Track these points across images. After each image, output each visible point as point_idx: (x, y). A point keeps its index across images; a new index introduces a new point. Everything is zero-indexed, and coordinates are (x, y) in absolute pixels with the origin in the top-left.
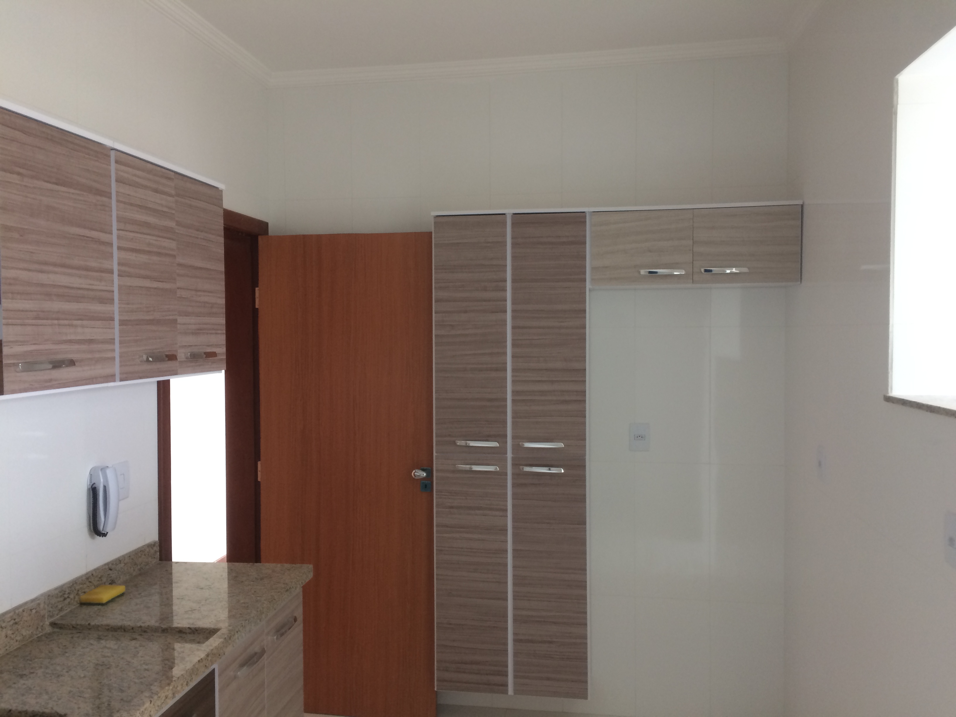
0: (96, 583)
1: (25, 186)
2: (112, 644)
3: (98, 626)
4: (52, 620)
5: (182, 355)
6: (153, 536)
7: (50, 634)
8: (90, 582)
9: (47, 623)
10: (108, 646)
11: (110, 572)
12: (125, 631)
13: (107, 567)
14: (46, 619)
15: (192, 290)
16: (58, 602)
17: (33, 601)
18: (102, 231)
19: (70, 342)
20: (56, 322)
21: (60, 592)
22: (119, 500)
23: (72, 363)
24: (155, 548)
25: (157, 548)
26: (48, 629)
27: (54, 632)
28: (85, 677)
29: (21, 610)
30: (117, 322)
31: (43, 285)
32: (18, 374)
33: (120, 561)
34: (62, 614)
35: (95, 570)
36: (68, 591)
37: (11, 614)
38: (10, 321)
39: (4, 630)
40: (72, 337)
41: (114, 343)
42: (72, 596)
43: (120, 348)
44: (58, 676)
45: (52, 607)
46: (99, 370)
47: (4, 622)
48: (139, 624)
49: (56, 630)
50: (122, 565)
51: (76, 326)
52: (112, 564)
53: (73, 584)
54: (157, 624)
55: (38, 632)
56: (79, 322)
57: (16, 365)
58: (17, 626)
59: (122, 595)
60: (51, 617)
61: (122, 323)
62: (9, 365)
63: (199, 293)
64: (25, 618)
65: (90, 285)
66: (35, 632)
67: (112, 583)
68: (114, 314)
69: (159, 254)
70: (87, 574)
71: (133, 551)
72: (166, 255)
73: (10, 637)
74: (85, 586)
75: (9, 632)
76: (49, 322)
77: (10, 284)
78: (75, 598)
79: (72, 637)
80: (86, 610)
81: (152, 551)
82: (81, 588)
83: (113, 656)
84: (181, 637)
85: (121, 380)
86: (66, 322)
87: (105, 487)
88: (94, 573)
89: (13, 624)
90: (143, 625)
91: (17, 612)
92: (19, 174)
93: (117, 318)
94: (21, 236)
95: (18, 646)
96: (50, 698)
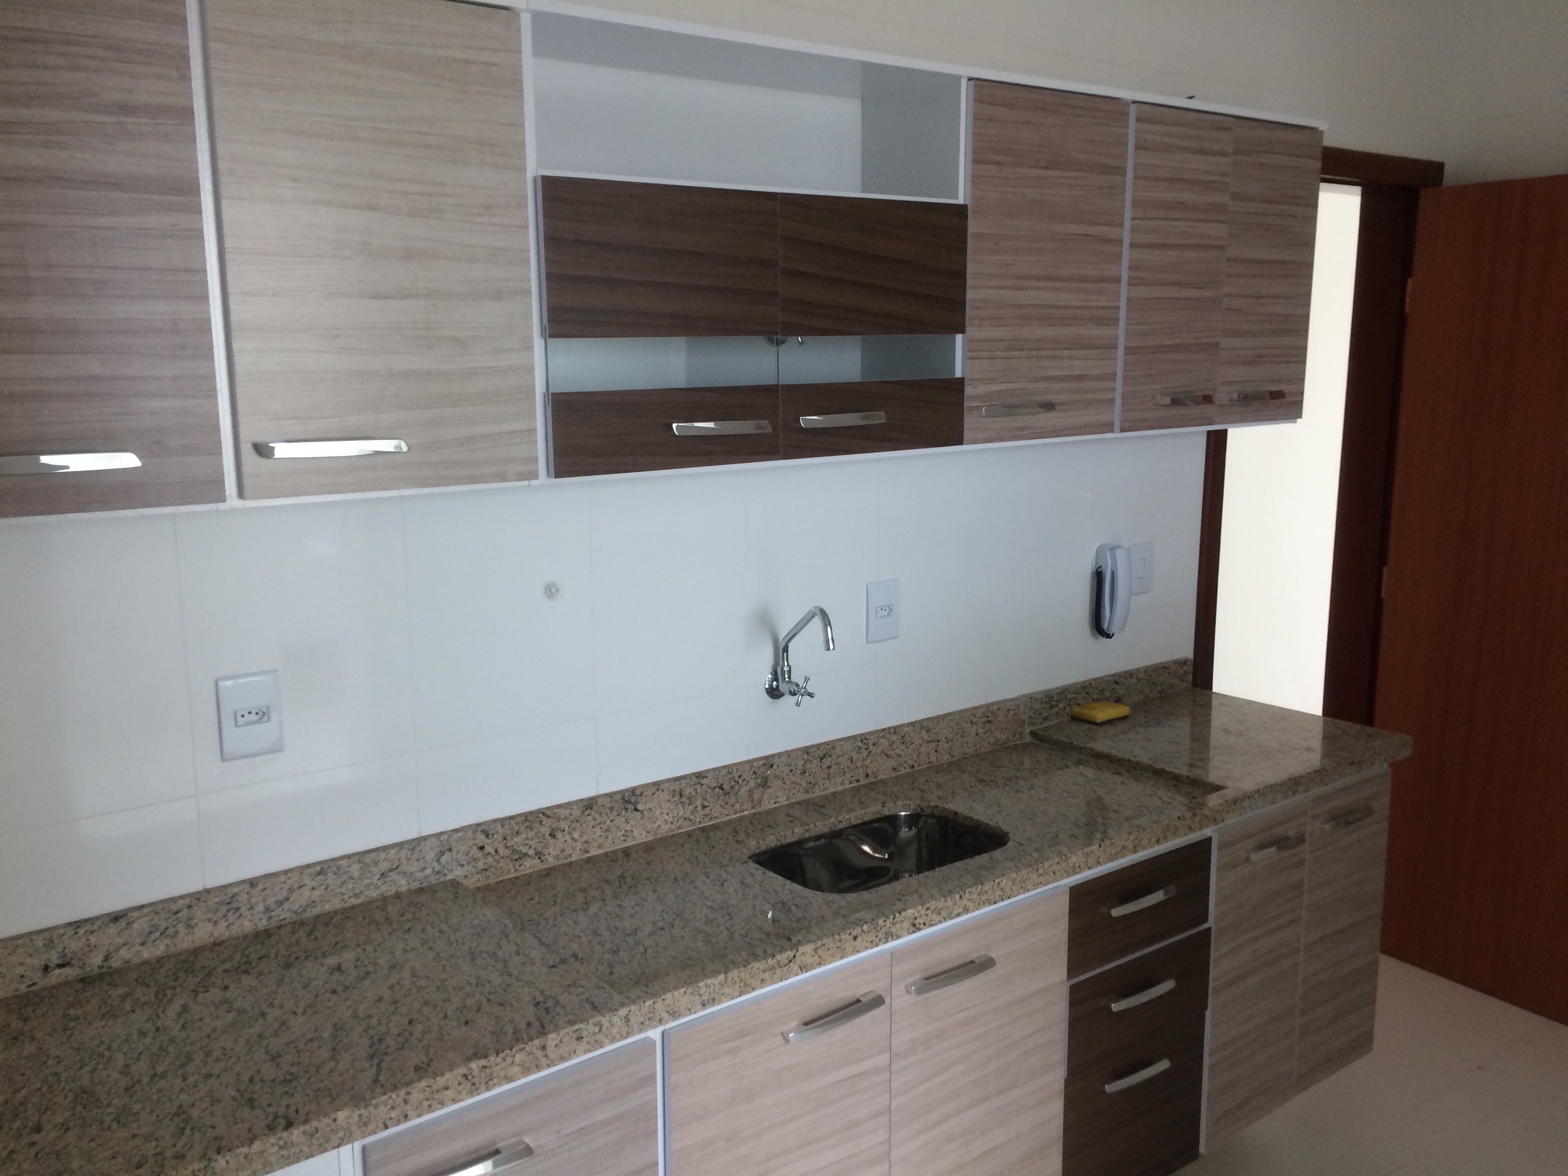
0: (1095, 696)
1: (1005, 178)
2: (1090, 772)
3: (1081, 748)
4: (1033, 728)
5: (1223, 395)
6: (1186, 649)
7: (1027, 745)
8: (1087, 693)
9: (1028, 731)
10: (1084, 773)
11: (1116, 686)
12: (1111, 761)
13: (1112, 679)
14: (1026, 726)
15: (1250, 296)
16: (1043, 708)
17: (1011, 700)
18: (1109, 224)
19: (1053, 379)
20: (1035, 353)
21: (1046, 697)
22: (1131, 595)
23: (1049, 407)
24: (1185, 668)
25: (1189, 668)
26: (1028, 739)
27: (1034, 744)
28: (1044, 800)
29: (995, 708)
30: (1121, 352)
31: (1021, 306)
32: (981, 420)
33: (1132, 675)
34: (1046, 724)
35: (1095, 680)
36: (1056, 698)
37: (984, 710)
38: (975, 354)
39: (974, 726)
40: (1056, 373)
41: (1114, 380)
42: (1061, 705)
43: (1124, 385)
44: (1018, 791)
45: (1034, 713)
46: (1090, 416)
47: (975, 716)
48: (1127, 757)
49: (1037, 742)
50: (1134, 681)
51: (1061, 358)
52: (1120, 677)
53: (1064, 691)
54: (1150, 763)
55: (1015, 739)
56: (1066, 353)
57: (979, 408)
58: (989, 725)
59: (1125, 718)
60: (1034, 724)
61: (1129, 351)
62: (971, 409)
63: (1262, 301)
64: (1000, 719)
65: (1085, 301)
66: (1011, 738)
67: (1118, 700)
68: (1117, 339)
69: (1196, 247)
70: (1084, 682)
71: (1152, 666)
72: (1208, 247)
73: (982, 736)
74: (1080, 697)
75: (981, 731)
76: (1025, 353)
77: (978, 308)
78: (1065, 708)
79: (1050, 754)
80: (1076, 727)
81: (1181, 671)
82: (1074, 698)
83: (1085, 786)
84: (1175, 785)
85: (1122, 430)
86: (1049, 353)
87: (1113, 573)
88: (1093, 683)
89: (985, 722)
90: (1132, 759)
91: (991, 708)
92: (997, 163)
93: (1121, 343)
94: (995, 244)
95: (991, 749)
96: (1000, 812)
